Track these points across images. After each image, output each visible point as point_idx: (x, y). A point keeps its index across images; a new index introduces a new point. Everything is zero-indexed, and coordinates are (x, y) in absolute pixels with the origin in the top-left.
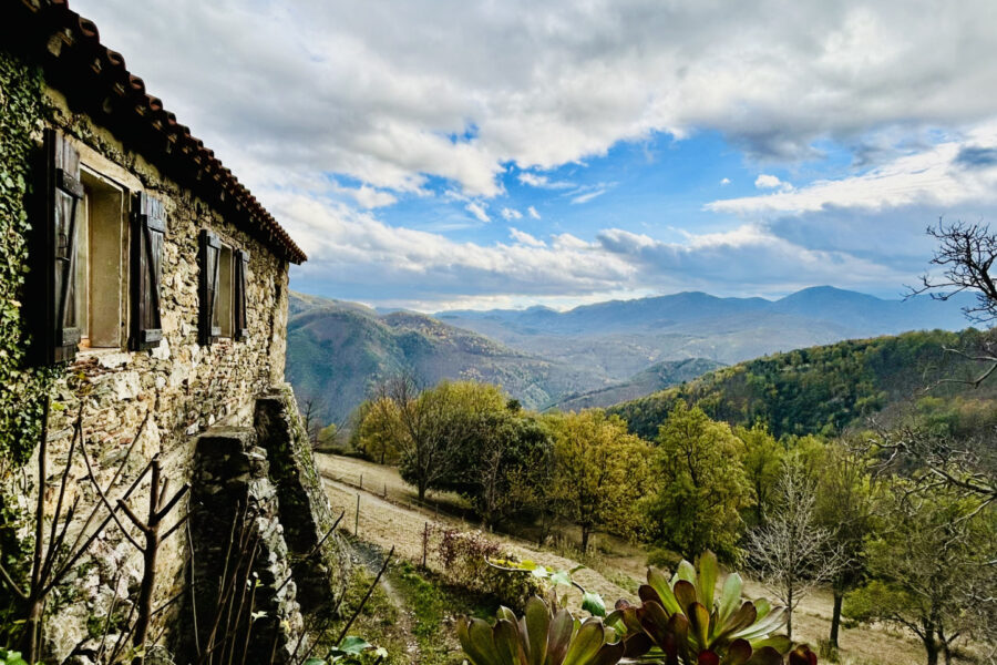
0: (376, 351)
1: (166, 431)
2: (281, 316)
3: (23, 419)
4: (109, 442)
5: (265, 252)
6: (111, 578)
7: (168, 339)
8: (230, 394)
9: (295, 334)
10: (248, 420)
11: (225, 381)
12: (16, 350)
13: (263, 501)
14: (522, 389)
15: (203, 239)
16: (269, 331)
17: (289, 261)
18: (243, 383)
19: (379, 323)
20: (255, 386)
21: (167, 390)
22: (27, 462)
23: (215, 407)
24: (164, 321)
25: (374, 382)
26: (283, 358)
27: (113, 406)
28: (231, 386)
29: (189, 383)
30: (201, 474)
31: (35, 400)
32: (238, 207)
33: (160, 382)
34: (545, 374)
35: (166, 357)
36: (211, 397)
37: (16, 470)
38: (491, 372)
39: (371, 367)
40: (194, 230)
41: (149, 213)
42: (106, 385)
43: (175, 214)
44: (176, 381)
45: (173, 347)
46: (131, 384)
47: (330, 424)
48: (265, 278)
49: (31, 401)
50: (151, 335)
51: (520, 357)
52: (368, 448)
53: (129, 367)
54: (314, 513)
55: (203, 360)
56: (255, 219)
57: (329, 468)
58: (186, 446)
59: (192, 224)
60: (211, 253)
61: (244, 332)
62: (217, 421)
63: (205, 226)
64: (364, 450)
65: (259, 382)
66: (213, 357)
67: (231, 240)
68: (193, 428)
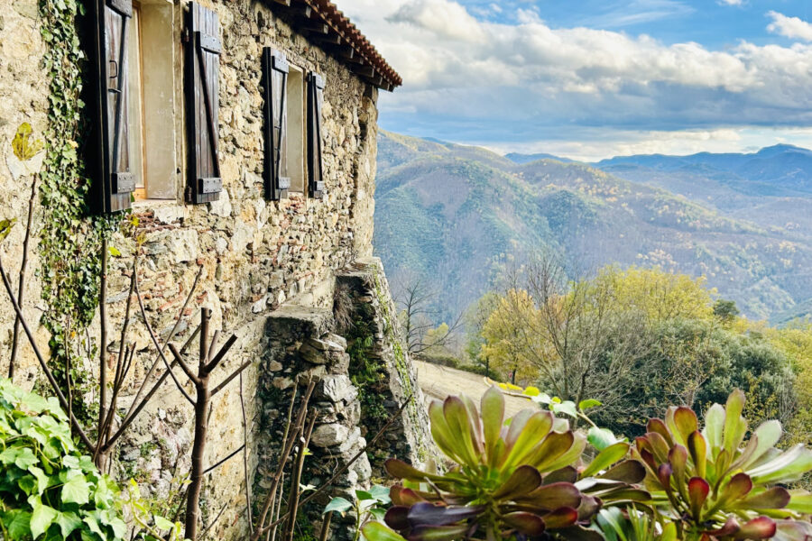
0: (506, 220)
1: (229, 305)
2: (367, 165)
3: (85, 275)
4: (167, 311)
5: (346, 73)
6: (172, 464)
7: (229, 191)
8: (303, 266)
9: (394, 196)
10: (326, 302)
11: (296, 249)
12: (76, 197)
13: (342, 404)
14: (745, 285)
15: (267, 60)
16: (352, 185)
17: (377, 87)
18: (319, 254)
19: (512, 178)
20: (334, 257)
21: (229, 255)
22: (90, 322)
23: (285, 281)
24: (222, 168)
25: (503, 267)
26: (370, 222)
27: (170, 268)
28: (304, 254)
29: (254, 248)
30: (268, 364)
31: (94, 254)
32: (308, 13)
33: (221, 244)
34: (788, 262)
35: (227, 214)
36: (280, 267)
37: (80, 330)
38: (691, 256)
39: (498, 242)
40: (255, 49)
41: (202, 30)
42: (162, 243)
43: (232, 29)
44: (239, 244)
45: (234, 201)
46: (189, 245)
47: (440, 323)
48: (345, 112)
49: (91, 255)
50: (209, 184)
51: (744, 232)
52: (491, 361)
53: (185, 223)
54: (408, 433)
55: (270, 220)
56: (330, 29)
57: (437, 384)
58: (251, 325)
59: (252, 40)
60: (276, 78)
61: (320, 185)
62: (287, 299)
63: (268, 43)
64: (487, 363)
65: (340, 253)
66: (281, 217)
67: (302, 61)
68: (260, 305)
